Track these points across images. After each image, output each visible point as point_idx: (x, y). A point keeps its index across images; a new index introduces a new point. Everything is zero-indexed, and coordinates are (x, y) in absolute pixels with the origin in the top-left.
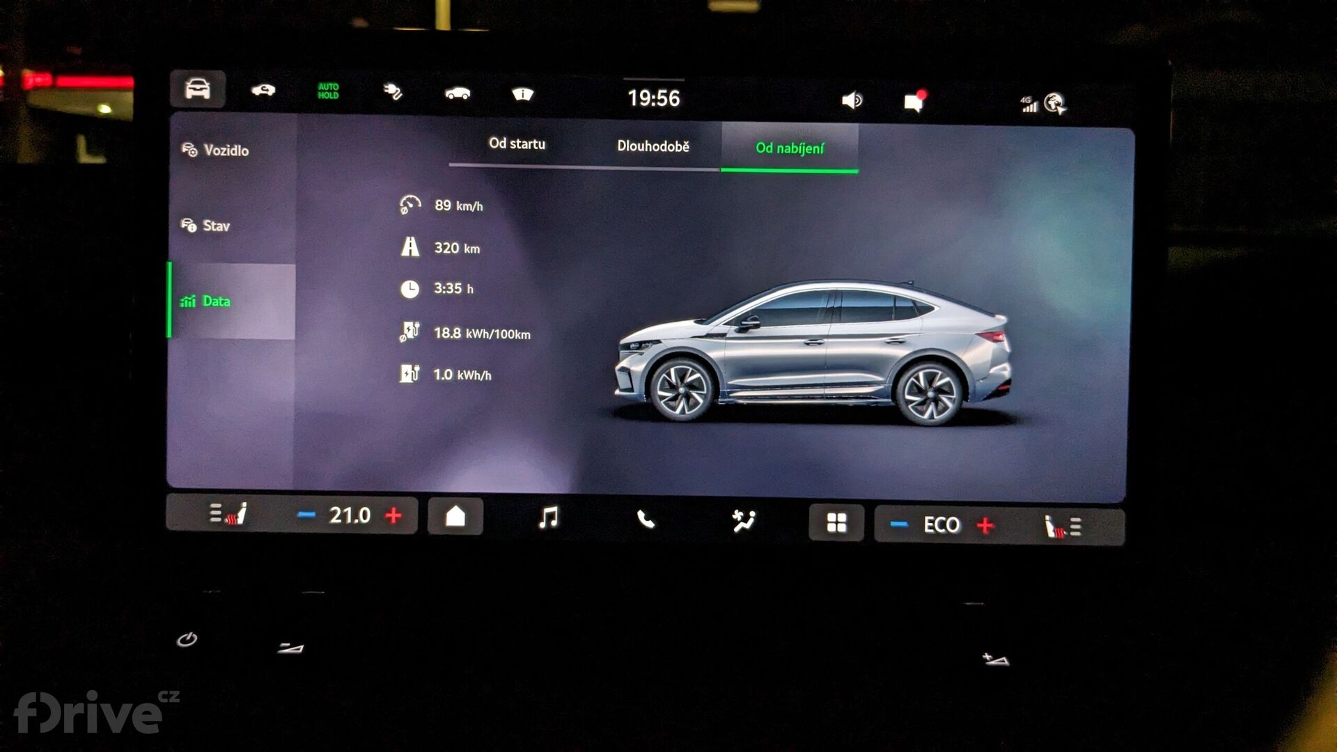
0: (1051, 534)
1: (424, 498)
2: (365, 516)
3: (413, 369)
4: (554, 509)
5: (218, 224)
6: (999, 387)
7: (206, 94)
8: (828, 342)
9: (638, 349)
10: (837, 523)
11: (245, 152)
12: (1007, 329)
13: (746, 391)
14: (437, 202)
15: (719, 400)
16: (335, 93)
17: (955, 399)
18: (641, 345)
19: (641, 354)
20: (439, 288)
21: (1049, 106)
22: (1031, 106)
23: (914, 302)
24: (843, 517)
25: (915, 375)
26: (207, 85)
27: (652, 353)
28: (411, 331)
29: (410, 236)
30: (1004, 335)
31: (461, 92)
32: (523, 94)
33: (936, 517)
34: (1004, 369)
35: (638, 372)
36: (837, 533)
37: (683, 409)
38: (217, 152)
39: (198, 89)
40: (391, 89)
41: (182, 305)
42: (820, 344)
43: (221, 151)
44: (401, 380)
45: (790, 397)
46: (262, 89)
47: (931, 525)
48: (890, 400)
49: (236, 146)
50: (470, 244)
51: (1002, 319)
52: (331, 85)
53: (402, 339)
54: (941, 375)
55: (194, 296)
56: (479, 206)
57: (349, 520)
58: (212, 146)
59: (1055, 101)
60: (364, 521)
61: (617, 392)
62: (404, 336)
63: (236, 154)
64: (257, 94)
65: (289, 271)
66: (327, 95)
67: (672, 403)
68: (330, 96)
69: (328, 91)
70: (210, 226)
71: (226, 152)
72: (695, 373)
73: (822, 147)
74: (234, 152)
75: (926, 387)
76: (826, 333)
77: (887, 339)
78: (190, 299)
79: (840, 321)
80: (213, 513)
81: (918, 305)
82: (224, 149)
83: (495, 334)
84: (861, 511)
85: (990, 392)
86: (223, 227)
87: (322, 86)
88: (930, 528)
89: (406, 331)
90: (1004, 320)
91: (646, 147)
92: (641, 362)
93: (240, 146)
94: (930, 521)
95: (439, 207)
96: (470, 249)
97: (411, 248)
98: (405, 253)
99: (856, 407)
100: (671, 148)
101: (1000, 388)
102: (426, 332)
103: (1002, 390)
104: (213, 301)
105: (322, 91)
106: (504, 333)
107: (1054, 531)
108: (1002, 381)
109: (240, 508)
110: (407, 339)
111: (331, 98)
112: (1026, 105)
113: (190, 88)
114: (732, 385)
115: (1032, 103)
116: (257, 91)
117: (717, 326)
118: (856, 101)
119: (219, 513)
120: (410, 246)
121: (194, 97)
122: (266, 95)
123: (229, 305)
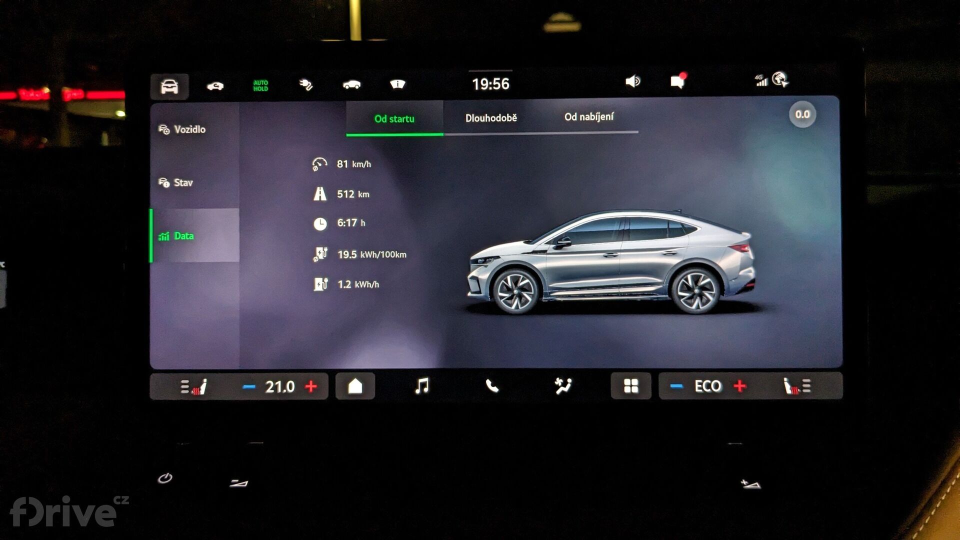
0: (789, 391)
1: (332, 373)
2: (291, 387)
3: (323, 281)
4: (426, 380)
5: (185, 181)
6: (746, 285)
7: (175, 90)
8: (621, 255)
9: (483, 263)
10: (631, 386)
11: (203, 130)
12: (751, 243)
13: (563, 291)
14: (338, 162)
15: (543, 298)
16: (265, 87)
17: (714, 294)
18: (486, 260)
19: (486, 266)
20: (340, 223)
21: (776, 81)
22: (763, 81)
23: (682, 224)
24: (635, 382)
25: (685, 277)
26: (176, 84)
27: (493, 265)
28: (322, 254)
29: (320, 186)
30: (749, 247)
31: (354, 84)
32: (398, 84)
33: (703, 381)
34: (750, 272)
35: (484, 279)
36: (632, 394)
37: (517, 305)
38: (183, 130)
39: (170, 87)
40: (305, 83)
41: (160, 239)
42: (615, 256)
43: (186, 130)
44: (314, 289)
45: (594, 295)
46: (214, 86)
47: (700, 386)
48: (667, 296)
49: (196, 126)
50: (362, 191)
51: (746, 236)
52: (262, 81)
53: (315, 260)
54: (704, 277)
55: (168, 233)
56: (368, 164)
57: (279, 390)
58: (180, 126)
59: (780, 77)
60: (290, 391)
61: (469, 294)
62: (317, 257)
63: (196, 132)
64: (211, 89)
65: (234, 213)
66: (260, 89)
67: (509, 301)
68: (262, 89)
69: (260, 86)
70: (179, 183)
71: (189, 131)
72: (525, 279)
73: (612, 116)
74: (195, 130)
75: (693, 287)
76: (619, 248)
77: (664, 252)
78: (165, 235)
79: (629, 240)
80: (183, 387)
81: (686, 226)
82: (188, 128)
83: (381, 254)
84: (648, 376)
85: (740, 289)
86: (188, 183)
87: (256, 83)
88: (699, 388)
89: (318, 254)
90: (748, 236)
91: (486, 118)
92: (485, 272)
93: (199, 126)
94: (699, 384)
95: (340, 165)
96: (362, 195)
97: (320, 195)
98: (316, 198)
99: (643, 301)
100: (504, 119)
101: (748, 286)
102: (332, 255)
103: (749, 287)
104: (181, 236)
105: (256, 86)
106: (388, 254)
107: (791, 389)
108: (748, 280)
109: (202, 383)
110: (319, 259)
111: (263, 90)
112: (759, 81)
113: (164, 87)
114: (551, 287)
115: (763, 79)
116: (211, 87)
117: (540, 245)
118: (636, 81)
119: (187, 387)
120: (320, 194)
121: (167, 93)
122: (217, 90)
123: (193, 238)
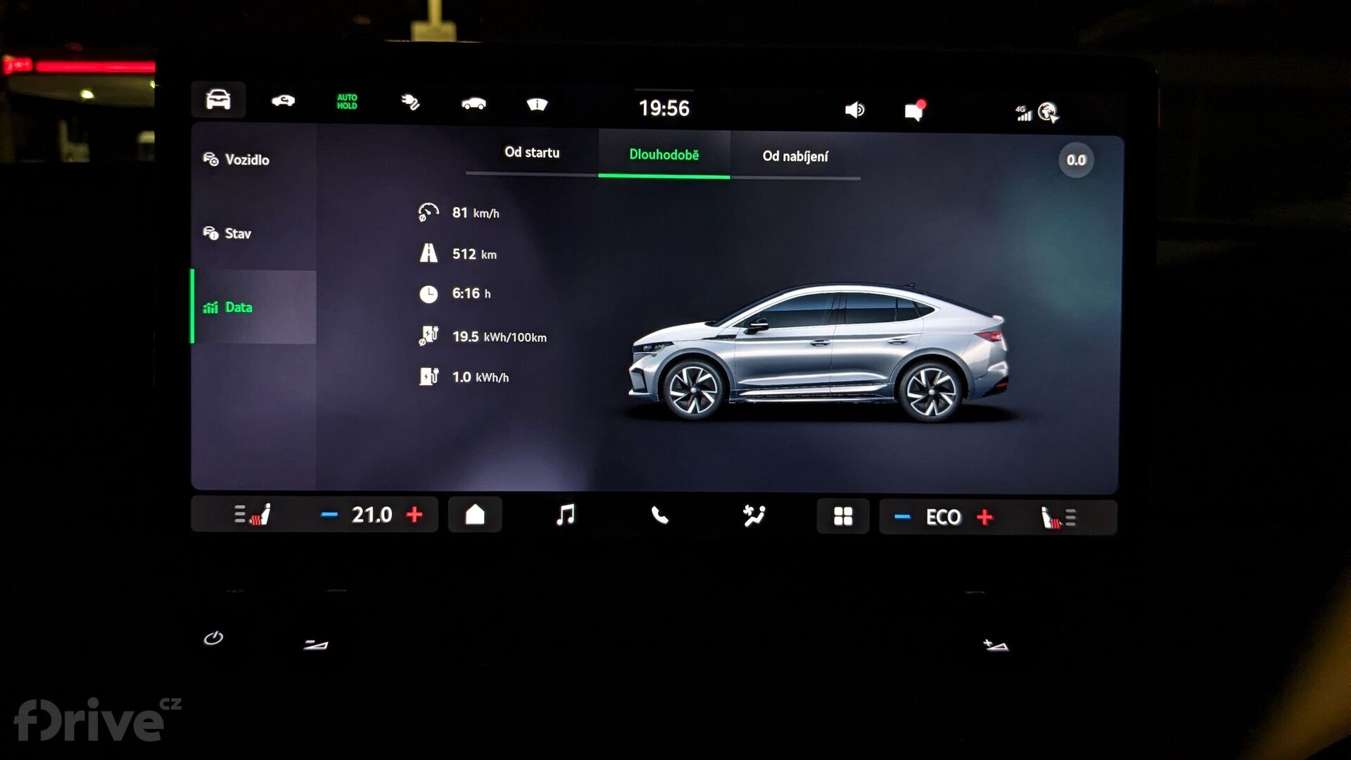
0: (1048, 524)
1: (443, 497)
2: (386, 516)
3: (432, 372)
4: (571, 507)
5: (240, 232)
6: (996, 385)
7: (227, 105)
8: (833, 343)
9: (651, 350)
10: (843, 516)
11: (265, 161)
12: (1004, 329)
13: (759, 390)
14: (454, 210)
15: (730, 399)
16: (353, 104)
17: (955, 396)
18: (654, 347)
19: (654, 356)
20: (456, 293)
21: (1043, 115)
22: (1026, 114)
23: (915, 303)
24: (849, 511)
25: (916, 374)
26: (227, 96)
27: (664, 354)
28: (430, 335)
29: (429, 242)
30: (1001, 335)
31: (477, 103)
32: (537, 104)
33: (938, 510)
34: (1002, 367)
35: (651, 373)
36: (843, 526)
37: (695, 408)
38: (238, 161)
39: (219, 100)
40: (409, 99)
41: (205, 311)
42: (825, 344)
43: (242, 160)
44: (420, 382)
45: (800, 396)
46: (282, 100)
47: (933, 517)
48: (893, 398)
49: (257, 156)
50: (487, 251)
51: (999, 320)
52: (349, 95)
53: (422, 343)
54: (942, 373)
55: (216, 302)
56: (495, 213)
57: (371, 520)
58: (233, 155)
59: (1049, 110)
60: (386, 521)
61: (631, 393)
62: (423, 340)
63: (256, 164)
64: (277, 104)
65: (312, 274)
66: (345, 106)
67: (684, 403)
68: (348, 106)
69: (347, 101)
70: (232, 233)
71: (247, 162)
72: (706, 374)
73: (826, 155)
74: (254, 161)
75: (927, 385)
76: (831, 334)
77: (890, 339)
78: (212, 305)
79: (845, 323)
80: (237, 514)
81: (920, 306)
82: (245, 158)
83: (512, 337)
84: (866, 503)
85: (988, 390)
86: (245, 235)
87: (340, 97)
88: (932, 520)
89: (425, 335)
90: (1001, 320)
91: (657, 155)
92: (653, 363)
93: (260, 156)
94: (932, 514)
95: (457, 214)
96: (487, 255)
97: (429, 254)
98: (424, 259)
99: (860, 404)
100: (681, 156)
101: (998, 386)
102: (444, 336)
103: (1001, 386)
104: (235, 307)
105: (340, 101)
106: (521, 336)
107: (1050, 522)
108: (1000, 379)
109: (264, 509)
110: (427, 342)
111: (350, 108)
112: (1021, 114)
113: (210, 99)
114: (740, 384)
115: (1027, 112)
116: (277, 101)
117: (728, 327)
118: (858, 110)
119: (243, 514)
121: (214, 107)
122: (286, 105)
123: (251, 311)
